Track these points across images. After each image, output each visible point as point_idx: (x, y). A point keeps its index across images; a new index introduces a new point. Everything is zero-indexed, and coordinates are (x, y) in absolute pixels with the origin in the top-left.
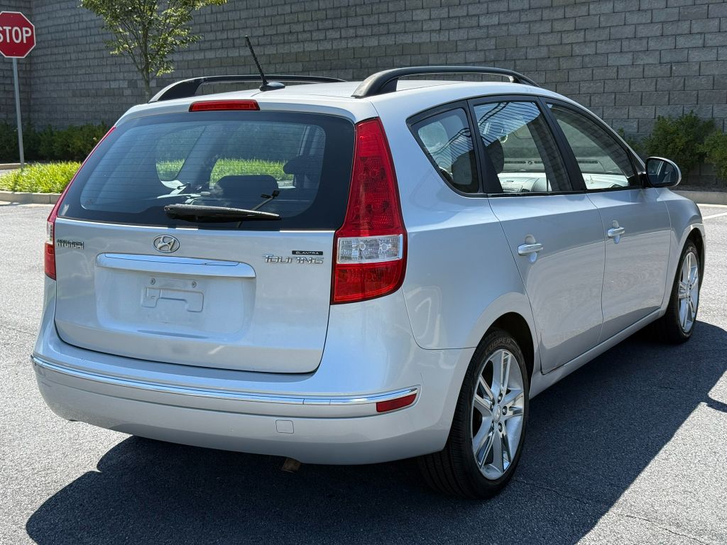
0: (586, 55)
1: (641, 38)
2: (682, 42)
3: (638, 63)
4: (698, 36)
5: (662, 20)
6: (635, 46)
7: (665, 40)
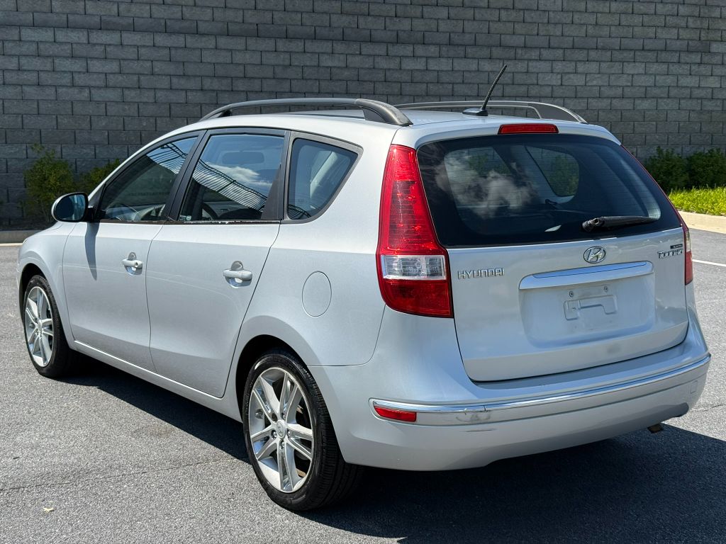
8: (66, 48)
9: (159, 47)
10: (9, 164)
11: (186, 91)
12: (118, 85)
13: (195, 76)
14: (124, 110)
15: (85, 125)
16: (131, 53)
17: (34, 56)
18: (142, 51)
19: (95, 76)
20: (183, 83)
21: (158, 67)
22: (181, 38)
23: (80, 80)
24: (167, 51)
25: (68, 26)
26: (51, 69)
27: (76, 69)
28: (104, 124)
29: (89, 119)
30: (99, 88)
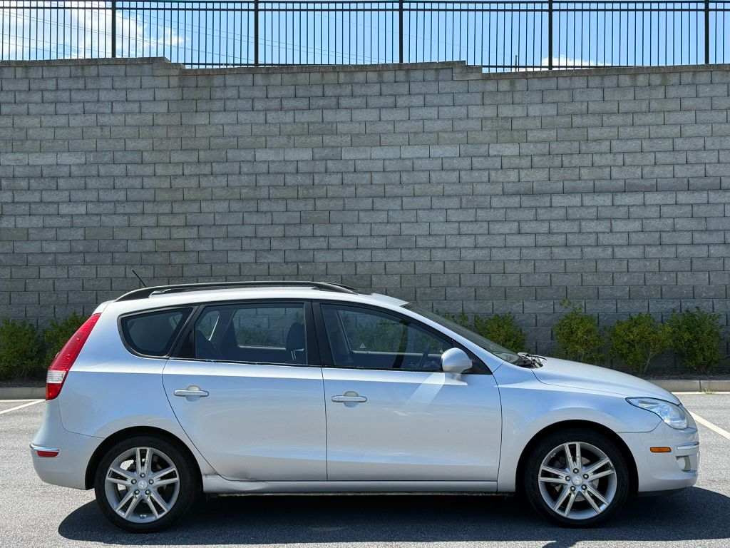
0: (203, 251)
1: (262, 238)
2: (305, 243)
3: (262, 261)
4: (322, 239)
5: (283, 222)
6: (256, 244)
7: (288, 241)
8: (592, 210)
9: (681, 205)
10: (538, 318)
11: (708, 245)
12: (640, 243)
13: (718, 230)
14: (645, 266)
15: (608, 281)
16: (653, 212)
17: (563, 220)
18: (664, 209)
19: (619, 235)
20: (705, 238)
21: (680, 224)
22: (704, 195)
23: (604, 239)
24: (689, 208)
25: (594, 191)
26: (578, 231)
27: (600, 230)
28: (625, 280)
29: (611, 276)
30: (621, 246)
